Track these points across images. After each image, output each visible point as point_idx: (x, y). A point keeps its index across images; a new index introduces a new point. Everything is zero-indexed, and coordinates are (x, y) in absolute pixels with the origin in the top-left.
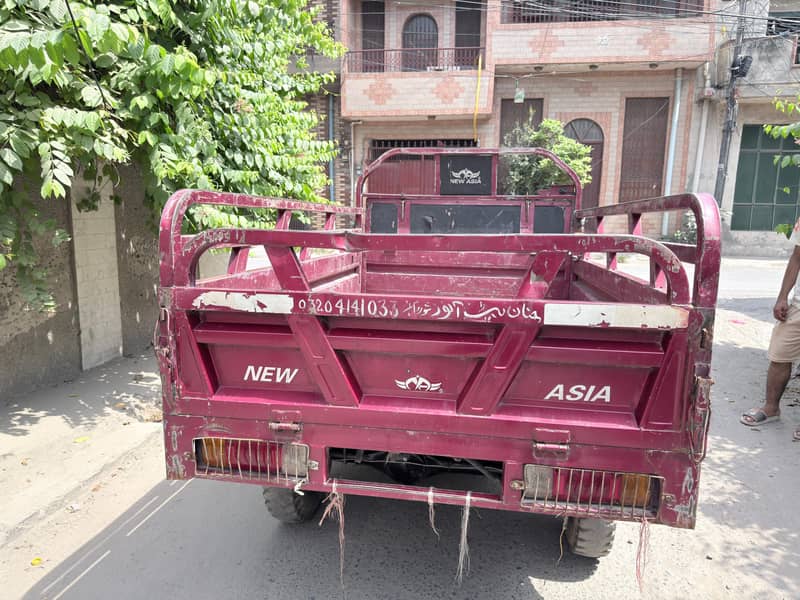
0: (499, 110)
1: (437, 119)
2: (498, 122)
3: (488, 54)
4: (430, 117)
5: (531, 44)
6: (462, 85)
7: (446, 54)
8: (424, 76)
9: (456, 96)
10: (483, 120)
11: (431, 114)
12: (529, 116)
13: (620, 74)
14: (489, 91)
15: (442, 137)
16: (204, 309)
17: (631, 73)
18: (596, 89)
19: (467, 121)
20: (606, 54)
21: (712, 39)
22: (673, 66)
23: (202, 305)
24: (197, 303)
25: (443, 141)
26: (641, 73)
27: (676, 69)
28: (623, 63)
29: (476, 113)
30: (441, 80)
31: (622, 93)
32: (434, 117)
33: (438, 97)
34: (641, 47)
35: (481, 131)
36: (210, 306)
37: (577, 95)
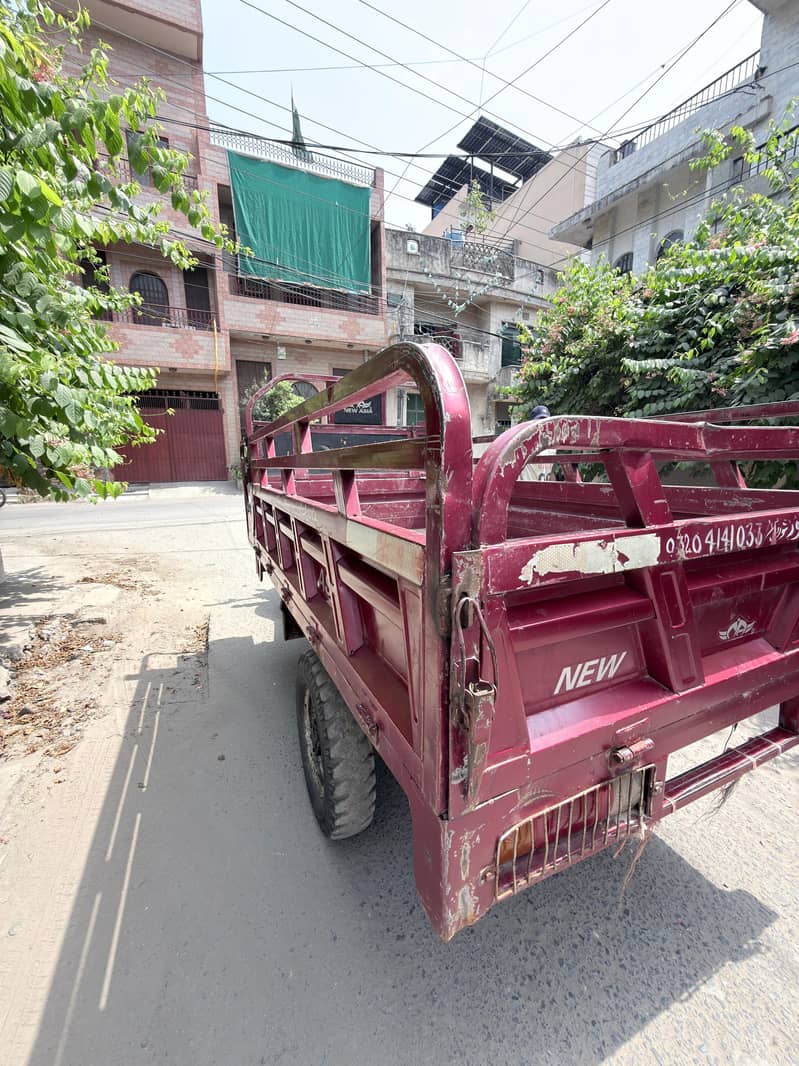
0: (235, 369)
1: (178, 371)
2: (235, 379)
3: (221, 319)
4: (171, 369)
5: (258, 316)
6: (200, 343)
7: (180, 313)
8: (161, 331)
9: (196, 352)
10: (223, 376)
11: (173, 366)
12: (264, 376)
13: (327, 349)
14: (227, 352)
15: (184, 388)
16: (538, 584)
17: (334, 350)
18: (310, 359)
19: (209, 376)
20: (318, 332)
21: (386, 332)
22: (361, 348)
23: (536, 575)
24: (526, 575)
25: (185, 392)
26: (341, 351)
27: (364, 351)
28: (329, 341)
29: (217, 368)
30: (178, 337)
31: (330, 364)
32: (175, 369)
33: (177, 351)
34: (342, 330)
35: (222, 386)
36: (550, 575)
37: (296, 362)
